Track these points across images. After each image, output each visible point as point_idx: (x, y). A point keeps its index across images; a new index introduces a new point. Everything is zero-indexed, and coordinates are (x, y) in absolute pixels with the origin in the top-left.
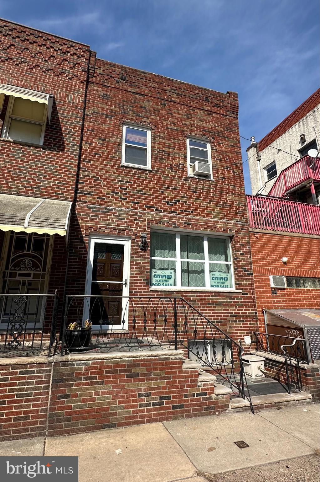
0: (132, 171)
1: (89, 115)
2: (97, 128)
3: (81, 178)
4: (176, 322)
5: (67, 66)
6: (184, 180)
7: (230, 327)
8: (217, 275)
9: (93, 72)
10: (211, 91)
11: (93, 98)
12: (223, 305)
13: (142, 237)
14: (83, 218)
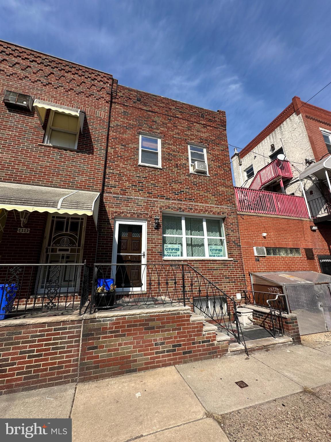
0: (147, 169)
1: (113, 127)
2: (119, 136)
3: (107, 174)
4: (184, 284)
5: (95, 90)
6: (187, 176)
7: (225, 287)
8: (214, 247)
9: (115, 94)
10: (206, 110)
11: (116, 114)
12: (219, 270)
13: (155, 219)
14: (109, 205)
